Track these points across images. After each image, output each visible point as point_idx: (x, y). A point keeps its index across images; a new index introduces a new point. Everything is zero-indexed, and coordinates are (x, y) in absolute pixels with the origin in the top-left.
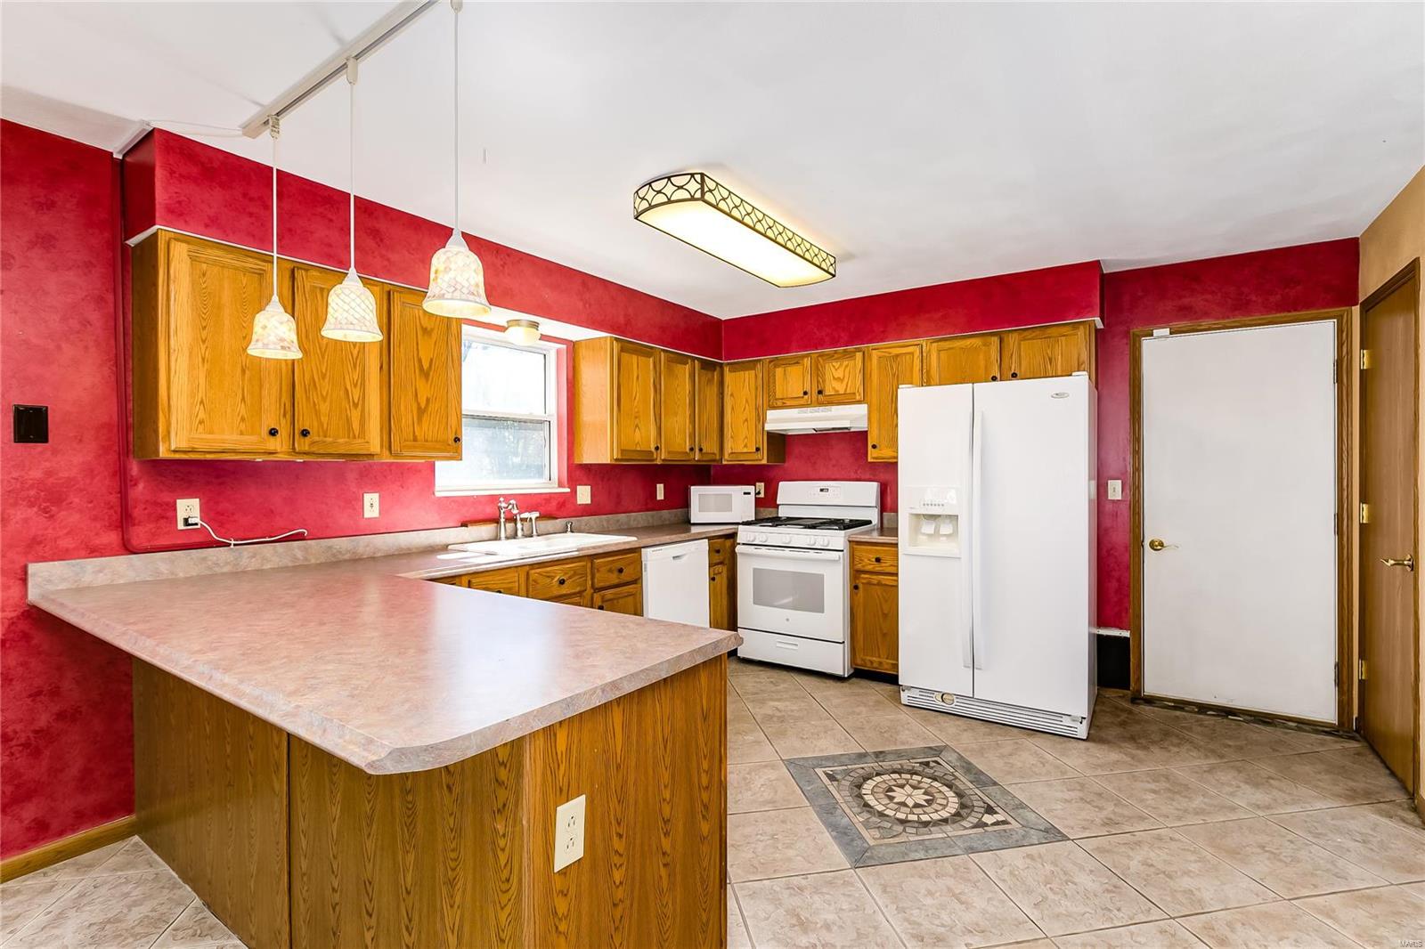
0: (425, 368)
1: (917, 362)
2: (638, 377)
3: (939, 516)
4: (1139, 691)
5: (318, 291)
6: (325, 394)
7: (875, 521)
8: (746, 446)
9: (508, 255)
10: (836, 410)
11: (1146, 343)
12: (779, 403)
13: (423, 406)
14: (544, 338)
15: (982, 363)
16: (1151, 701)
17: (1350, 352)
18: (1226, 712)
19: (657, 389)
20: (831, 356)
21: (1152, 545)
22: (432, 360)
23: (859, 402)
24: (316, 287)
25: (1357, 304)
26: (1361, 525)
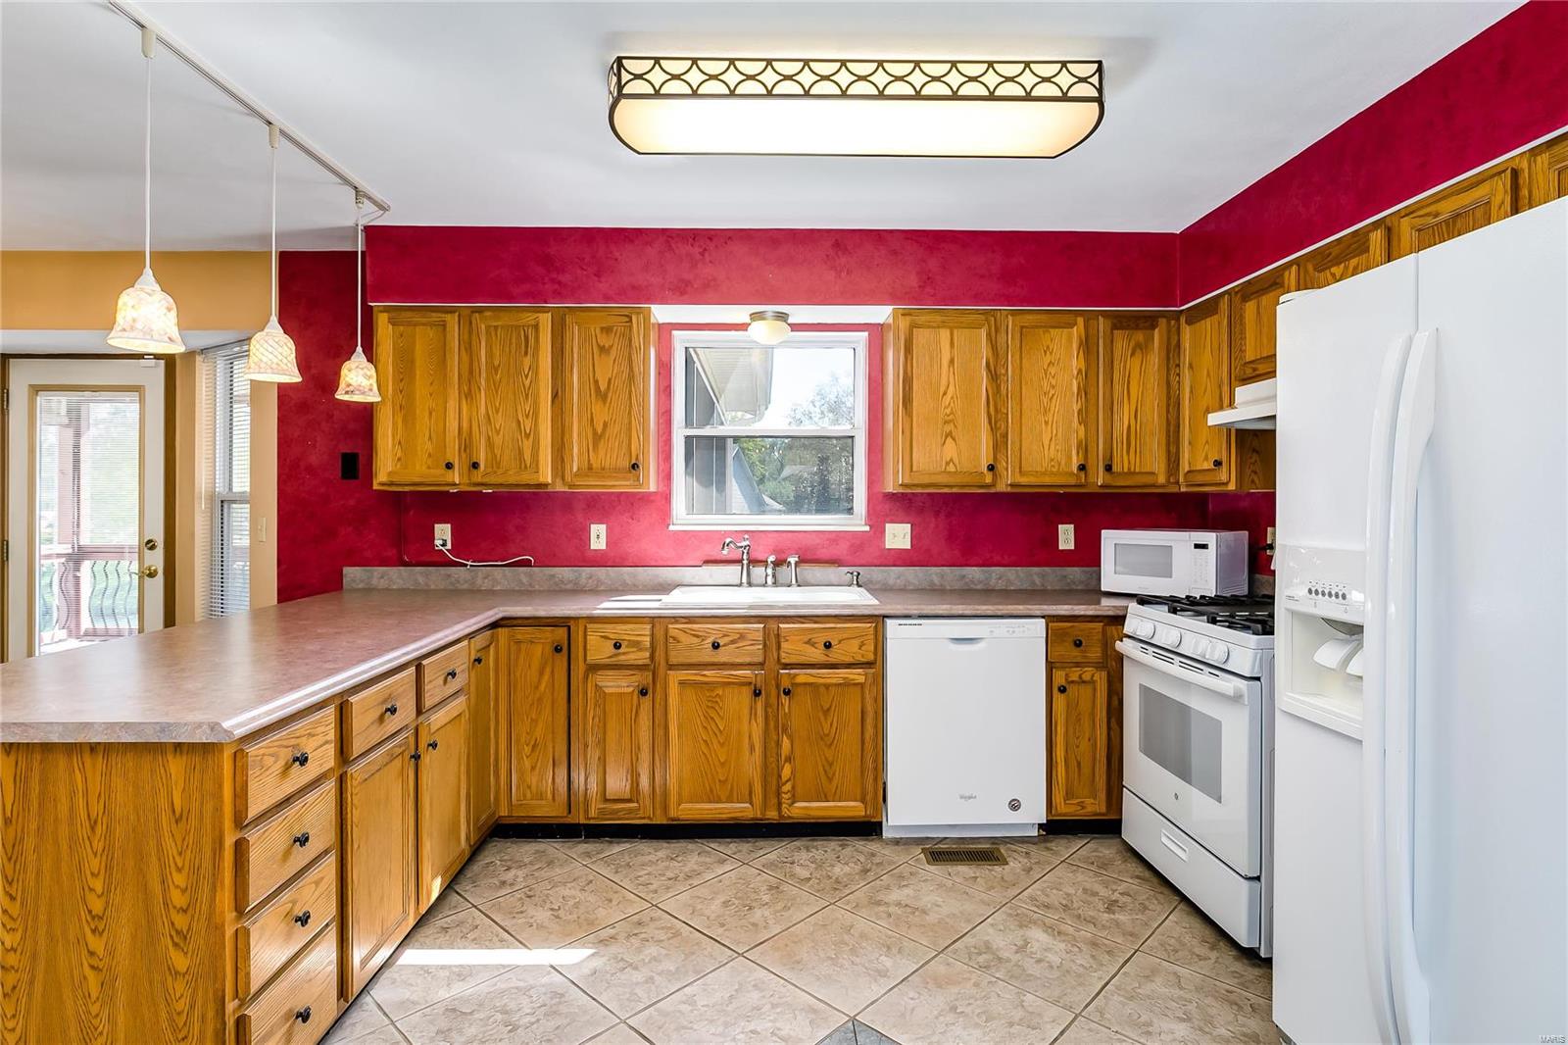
0: (602, 389)
2: (952, 361)
5: (492, 328)
6: (498, 427)
8: (1205, 458)
9: (710, 239)
13: (599, 431)
14: (795, 327)
19: (994, 376)
22: (610, 380)
24: (490, 326)
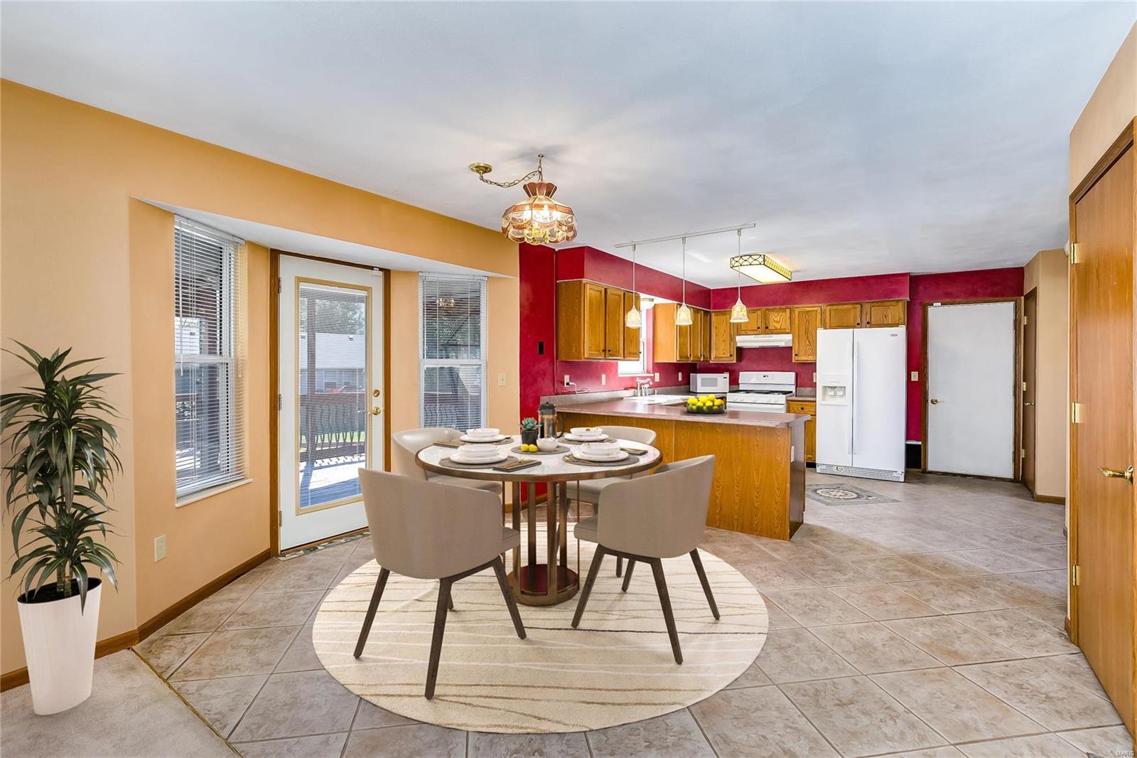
1: (819, 316)
3: (835, 387)
4: (926, 469)
7: (794, 392)
8: (724, 354)
10: (775, 337)
11: (930, 309)
12: (744, 333)
15: (852, 317)
16: (931, 472)
17: (1020, 316)
18: (965, 476)
20: (773, 310)
21: (932, 402)
23: (788, 333)
25: (1022, 295)
26: (1024, 391)
